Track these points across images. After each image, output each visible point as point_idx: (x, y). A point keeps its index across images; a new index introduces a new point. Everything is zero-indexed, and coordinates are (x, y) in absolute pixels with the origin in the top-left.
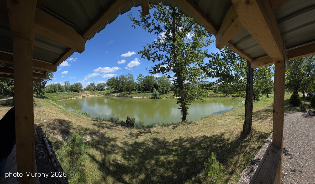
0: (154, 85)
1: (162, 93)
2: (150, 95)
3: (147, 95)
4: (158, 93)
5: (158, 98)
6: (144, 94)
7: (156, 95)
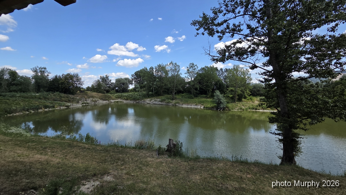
0: (216, 84)
1: (233, 100)
2: (209, 103)
3: (203, 102)
4: (223, 100)
5: (224, 109)
6: (196, 100)
7: (219, 103)
